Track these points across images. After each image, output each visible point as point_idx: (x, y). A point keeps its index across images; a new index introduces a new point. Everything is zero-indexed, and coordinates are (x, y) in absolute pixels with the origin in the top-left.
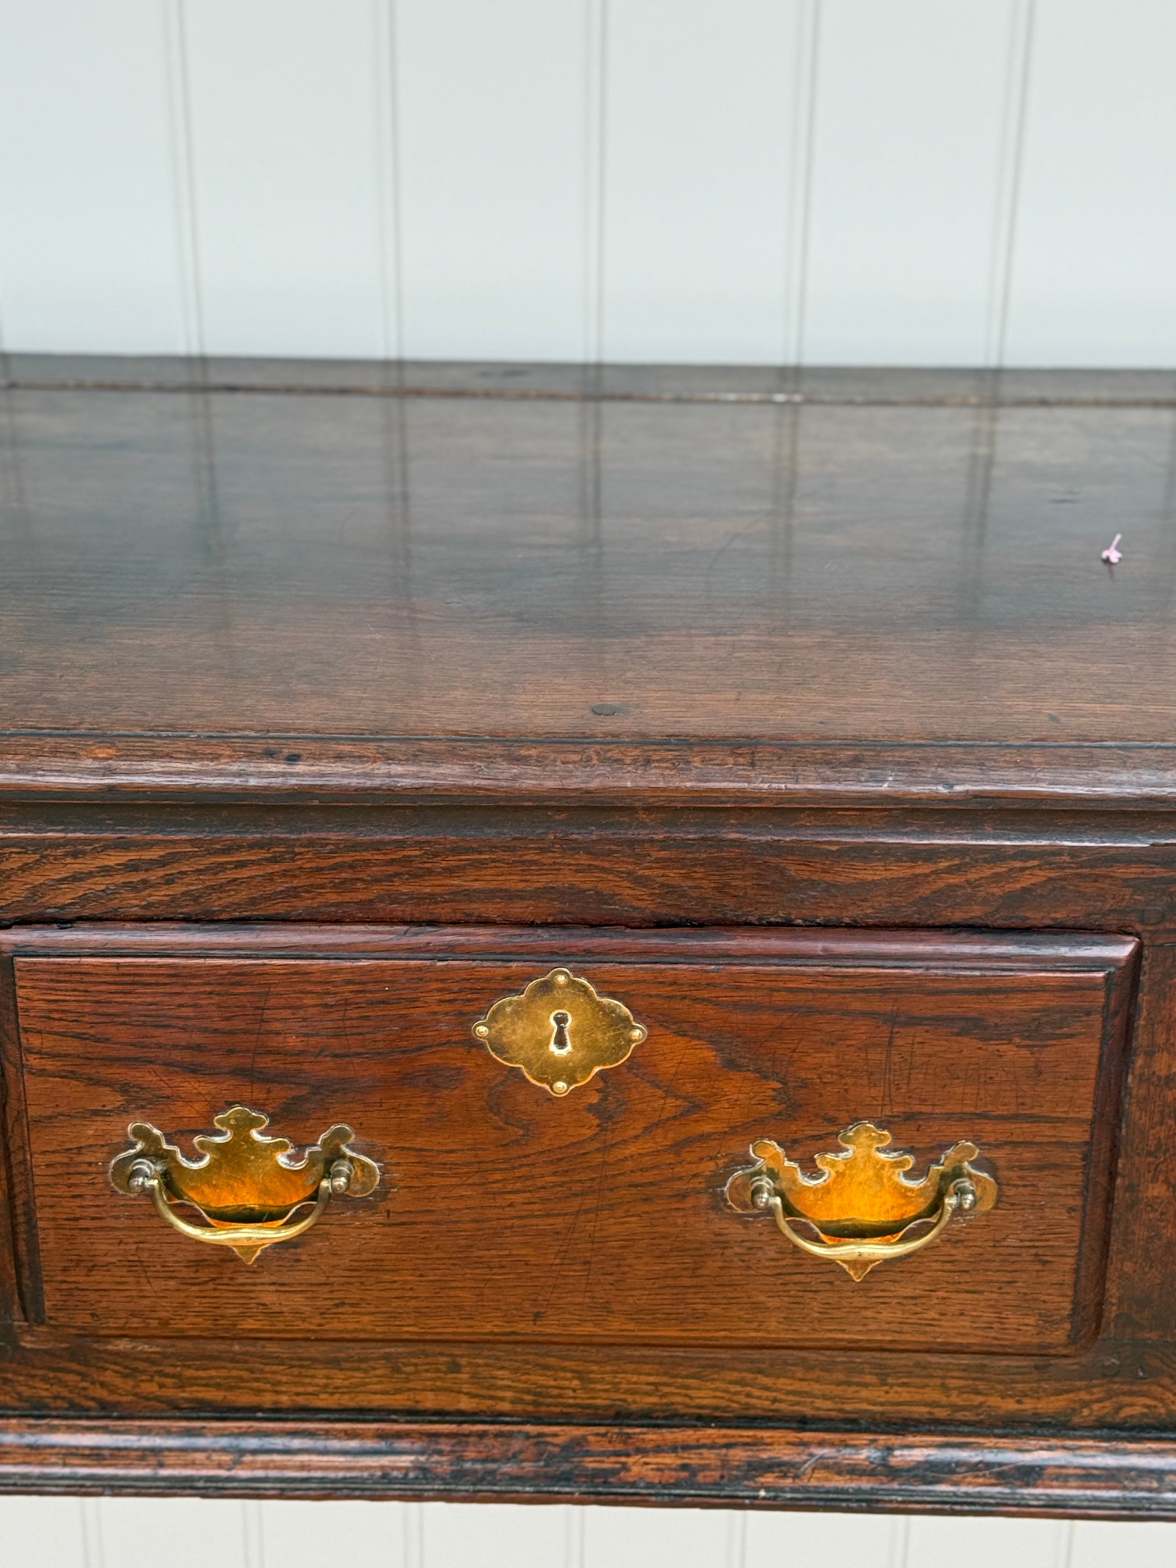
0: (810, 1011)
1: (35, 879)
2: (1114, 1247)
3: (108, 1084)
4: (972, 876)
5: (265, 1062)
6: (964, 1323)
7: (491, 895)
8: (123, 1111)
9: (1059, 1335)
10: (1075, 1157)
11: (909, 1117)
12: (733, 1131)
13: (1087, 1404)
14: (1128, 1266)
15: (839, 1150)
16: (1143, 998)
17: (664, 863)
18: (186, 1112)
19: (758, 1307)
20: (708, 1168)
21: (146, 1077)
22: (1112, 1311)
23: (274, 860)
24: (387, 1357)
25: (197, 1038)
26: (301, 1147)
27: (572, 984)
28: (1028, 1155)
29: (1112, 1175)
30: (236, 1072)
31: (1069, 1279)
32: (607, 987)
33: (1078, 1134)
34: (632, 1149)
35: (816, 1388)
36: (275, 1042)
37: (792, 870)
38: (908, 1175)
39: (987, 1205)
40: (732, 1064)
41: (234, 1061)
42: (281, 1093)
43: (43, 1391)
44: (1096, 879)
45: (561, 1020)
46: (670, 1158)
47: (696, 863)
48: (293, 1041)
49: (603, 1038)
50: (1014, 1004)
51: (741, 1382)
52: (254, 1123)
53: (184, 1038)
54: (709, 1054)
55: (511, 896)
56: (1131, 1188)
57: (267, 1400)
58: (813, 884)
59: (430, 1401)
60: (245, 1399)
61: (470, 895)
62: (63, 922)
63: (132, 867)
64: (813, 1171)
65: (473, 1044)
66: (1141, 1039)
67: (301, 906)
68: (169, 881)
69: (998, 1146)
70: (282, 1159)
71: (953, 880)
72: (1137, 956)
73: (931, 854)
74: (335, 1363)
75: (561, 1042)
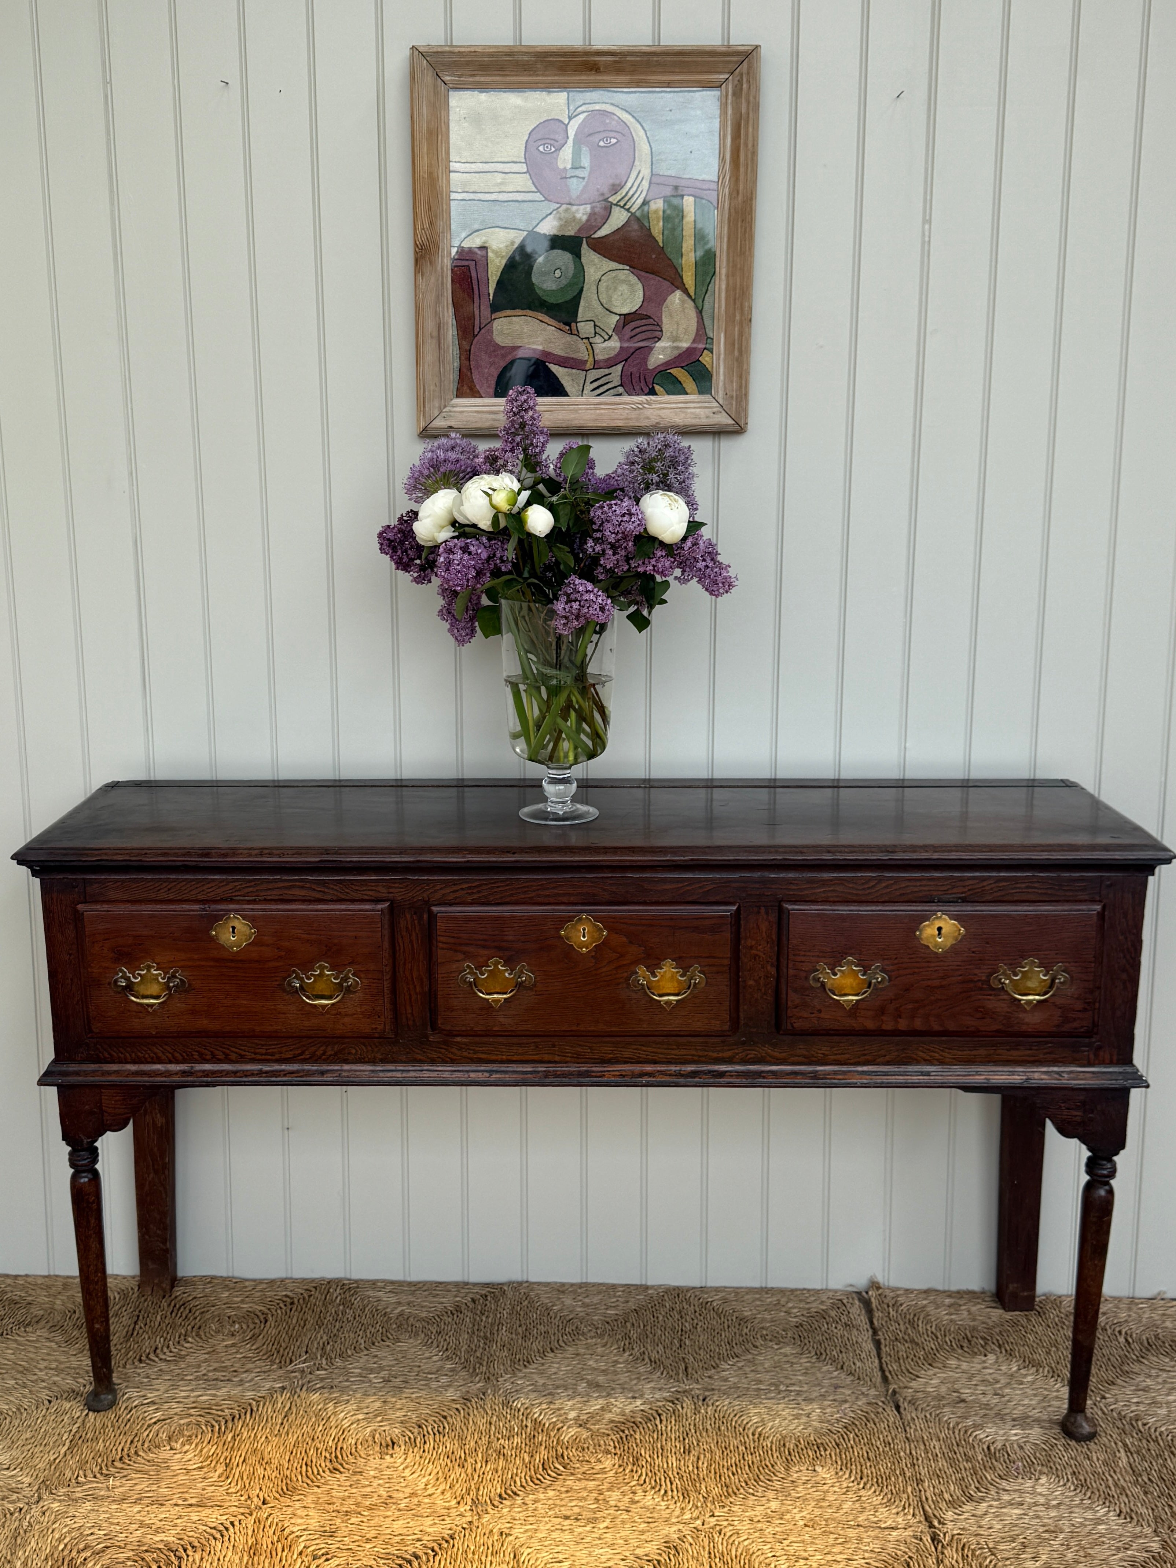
0: (650, 926)
1: (443, 892)
2: (741, 1001)
3: (460, 951)
4: (694, 887)
5: (503, 944)
6: (699, 1023)
7: (564, 895)
8: (464, 960)
9: (726, 1027)
10: (726, 969)
11: (680, 958)
12: (632, 963)
13: (737, 1054)
14: (745, 1007)
15: (661, 968)
16: (742, 922)
17: (611, 885)
18: (481, 960)
19: (640, 1020)
20: (626, 974)
21: (471, 949)
22: (742, 1022)
23: (507, 885)
24: (535, 1042)
25: (485, 937)
26: (512, 971)
27: (587, 918)
28: (714, 969)
29: (738, 977)
30: (496, 947)
31: (728, 1008)
32: (597, 919)
33: (727, 962)
34: (604, 970)
35: (659, 1051)
36: (506, 938)
37: (646, 886)
38: (681, 976)
39: (703, 985)
40: (631, 942)
41: (495, 944)
42: (507, 954)
43: (435, 1055)
44: (727, 887)
45: (584, 929)
46: (615, 972)
47: (620, 884)
48: (511, 938)
49: (596, 935)
50: (707, 922)
51: (637, 1049)
52: (500, 963)
53: (482, 937)
54: (625, 939)
55: (569, 895)
56: (744, 981)
57: (500, 1057)
58: (651, 890)
59: (546, 1057)
60: (493, 1057)
61: (559, 895)
62: (450, 905)
63: (469, 888)
64: (655, 976)
65: (560, 937)
66: (743, 935)
67: (514, 898)
68: (479, 892)
69: (705, 966)
70: (507, 975)
71: (688, 888)
72: (739, 908)
73: (682, 880)
74: (520, 1045)
75: (584, 937)
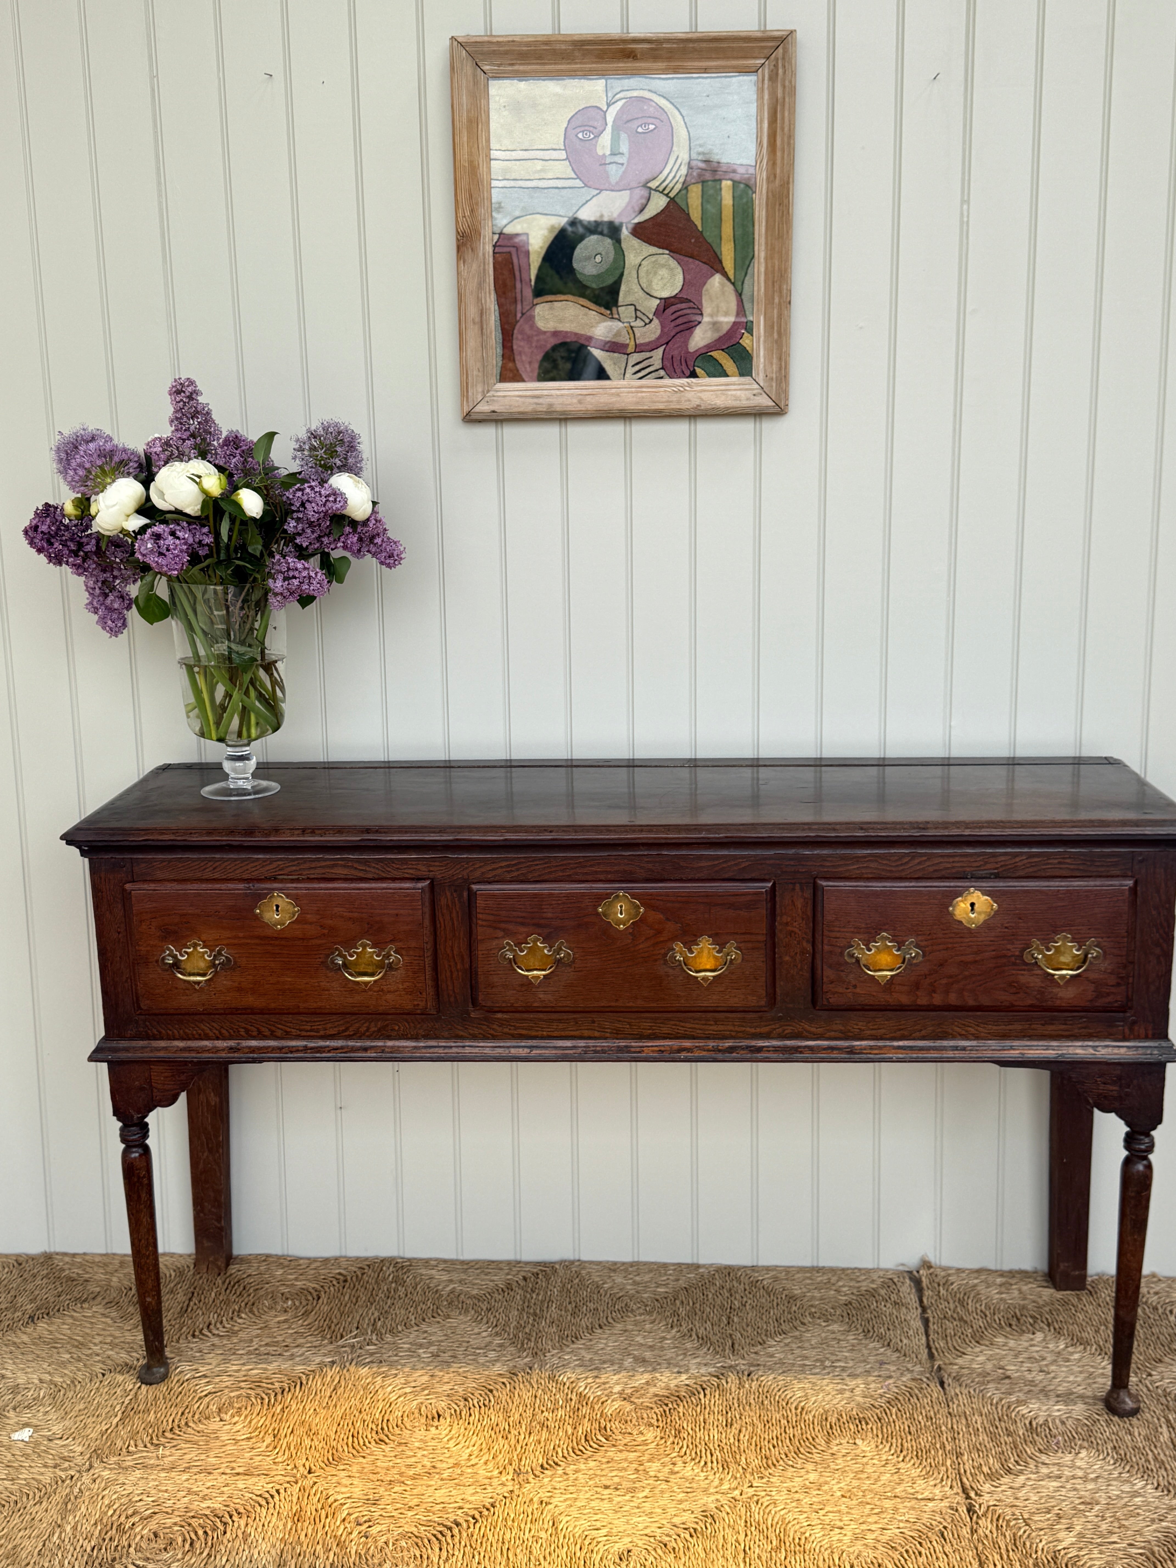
0: (687, 903)
1: (483, 870)
2: (777, 977)
3: (499, 929)
4: (729, 864)
5: (542, 921)
6: (736, 999)
7: (602, 872)
8: (503, 937)
9: (763, 1003)
10: (762, 945)
11: (717, 934)
12: (669, 940)
13: (775, 1029)
14: (782, 983)
15: (698, 945)
16: (777, 899)
17: (648, 862)
18: (520, 937)
19: (678, 996)
20: (663, 951)
21: (511, 927)
22: (778, 998)
23: (545, 863)
24: (574, 1018)
25: (523, 914)
27: (624, 895)
28: (750, 945)
29: (774, 953)
30: (534, 925)
31: (764, 984)
32: (634, 896)
33: (762, 938)
34: (641, 946)
35: (697, 1026)
36: (545, 915)
37: (682, 864)
38: (718, 952)
39: (739, 961)
40: (668, 919)
41: (534, 921)
42: (546, 931)
43: (476, 1031)
44: (761, 864)
45: (621, 907)
46: (652, 949)
47: (657, 862)
48: (550, 915)
49: (633, 912)
50: (742, 899)
51: (675, 1025)
52: (539, 940)
53: (520, 914)
54: (661, 916)
55: (607, 872)
56: (781, 957)
57: (540, 1033)
58: (687, 867)
59: (586, 1033)
60: (534, 1033)
61: (596, 872)
62: (490, 883)
63: (508, 866)
64: (691, 952)
65: (598, 914)
66: (778, 911)
67: (552, 876)
68: (518, 870)
69: (741, 942)
70: (546, 951)
71: (724, 865)
72: (774, 885)
73: (718, 857)
74: (559, 1021)
75: (621, 914)
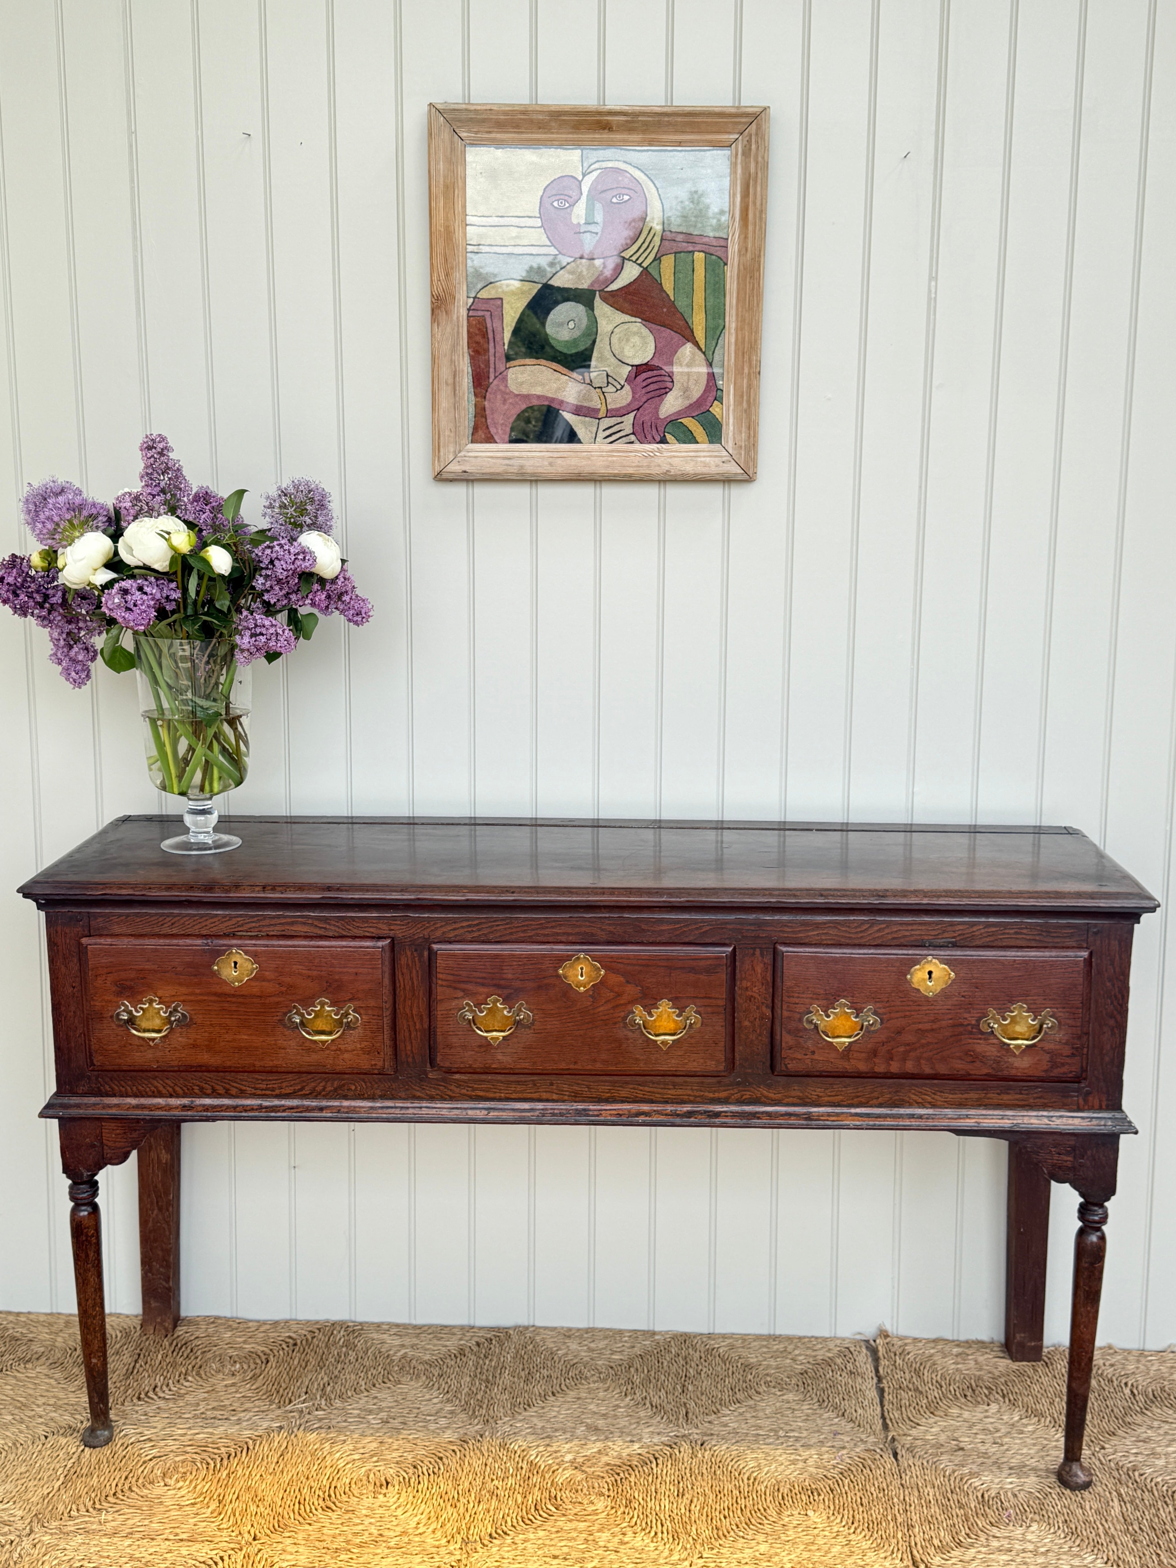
0: (648, 966)
1: (444, 929)
2: (736, 1042)
3: (459, 989)
4: (690, 928)
5: (502, 982)
6: (695, 1064)
7: (562, 934)
8: (463, 997)
9: (722, 1067)
10: (721, 1009)
11: (676, 998)
12: (629, 1003)
14: (741, 1048)
15: (658, 1008)
16: (737, 963)
17: (610, 925)
18: (480, 998)
19: (637, 1059)
20: (622, 1014)
21: (470, 987)
22: (737, 1063)
23: (507, 924)
24: (533, 1081)
25: (484, 975)
26: (511, 1008)
27: (585, 958)
28: (709, 1009)
29: (734, 1018)
30: (495, 985)
31: (723, 1049)
32: (594, 959)
33: (721, 1003)
34: (601, 1009)
35: (655, 1090)
36: (505, 976)
37: (643, 927)
38: (677, 1016)
39: (699, 1025)
40: (628, 982)
41: (494, 982)
42: (506, 992)
43: (433, 1092)
44: (722, 928)
45: (582, 969)
46: (612, 1011)
47: (618, 924)
48: (510, 976)
49: (594, 974)
50: (702, 963)
51: (634, 1088)
52: (499, 1001)
53: (481, 975)
54: (622, 979)
55: (569, 934)
56: (740, 1022)
57: (497, 1095)
58: (649, 930)
59: (545, 1096)
60: (491, 1095)
61: (558, 934)
62: (450, 942)
63: (469, 926)
64: (651, 1015)
65: (558, 976)
66: (738, 976)
67: (514, 937)
68: (479, 930)
69: (701, 1007)
70: (505, 1013)
71: (685, 929)
72: (735, 949)
73: (678, 921)
74: (518, 1082)
75: (582, 976)
